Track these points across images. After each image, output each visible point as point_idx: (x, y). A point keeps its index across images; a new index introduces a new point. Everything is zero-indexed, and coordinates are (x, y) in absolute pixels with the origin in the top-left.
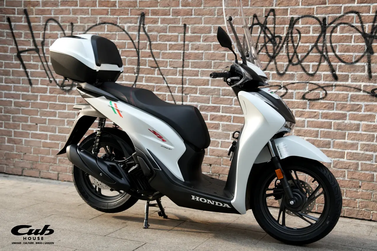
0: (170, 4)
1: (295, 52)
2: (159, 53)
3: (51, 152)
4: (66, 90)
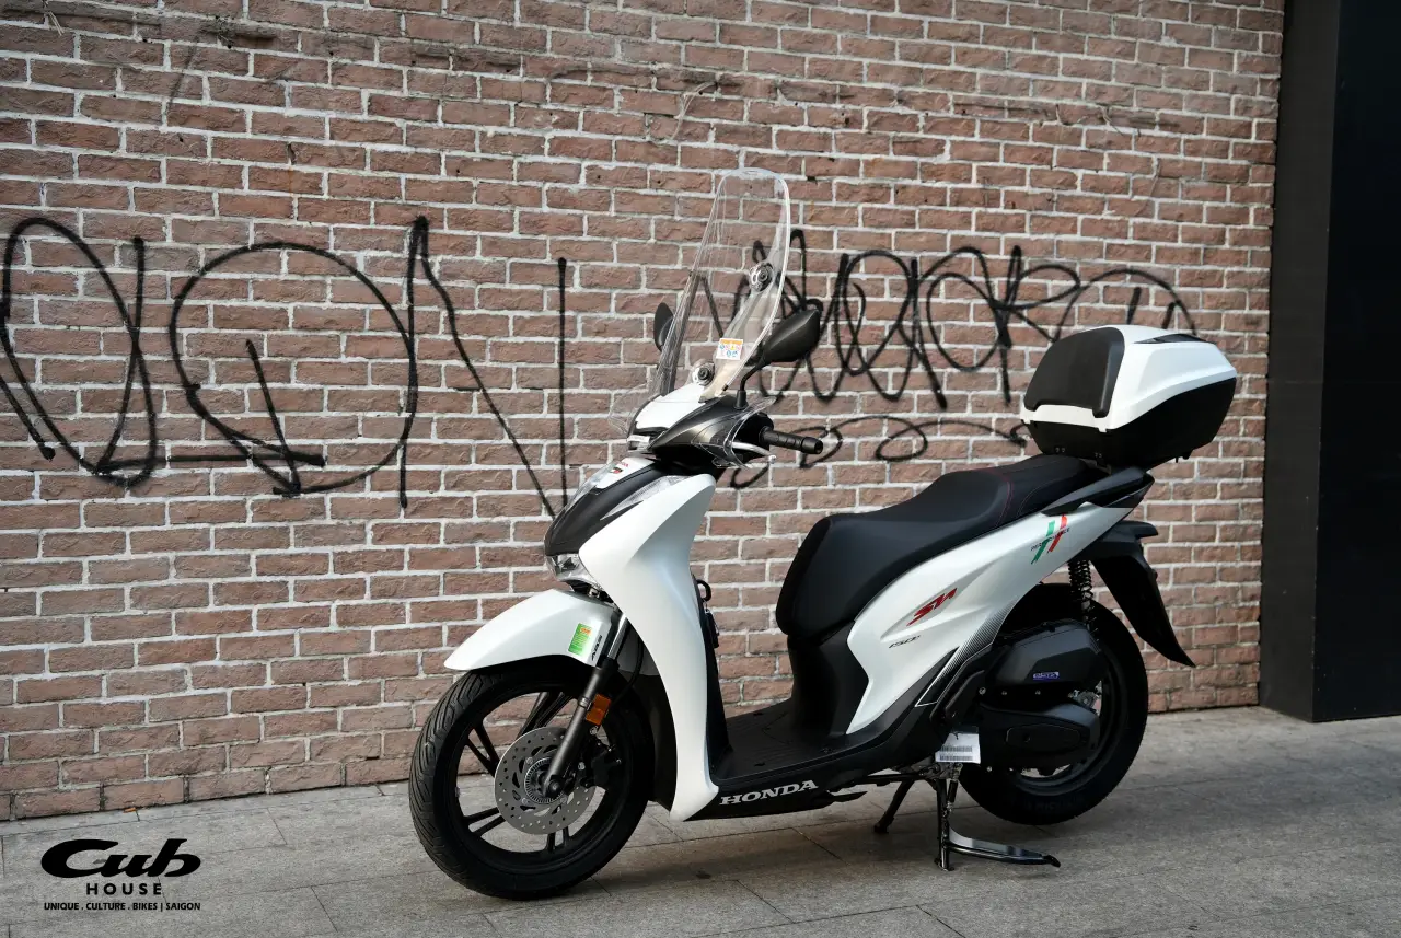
0: (512, 197)
1: (855, 342)
2: (483, 345)
3: (61, 717)
4: (120, 481)
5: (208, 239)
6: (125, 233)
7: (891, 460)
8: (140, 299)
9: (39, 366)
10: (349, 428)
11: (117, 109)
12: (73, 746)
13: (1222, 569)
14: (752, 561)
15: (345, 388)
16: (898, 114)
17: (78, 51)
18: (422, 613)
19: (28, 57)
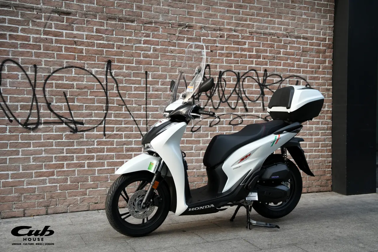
0: (133, 55)
1: (223, 94)
2: (125, 94)
3: (14, 191)
4: (30, 129)
5: (53, 65)
6: (32, 64)
7: (233, 125)
8: (35, 81)
9: (9, 98)
10: (90, 115)
11: (31, 31)
12: (16, 199)
13: (321, 155)
14: (197, 152)
15: (89, 104)
16: (234, 35)
17: (20, 16)
18: (110, 164)
19: (7, 17)
